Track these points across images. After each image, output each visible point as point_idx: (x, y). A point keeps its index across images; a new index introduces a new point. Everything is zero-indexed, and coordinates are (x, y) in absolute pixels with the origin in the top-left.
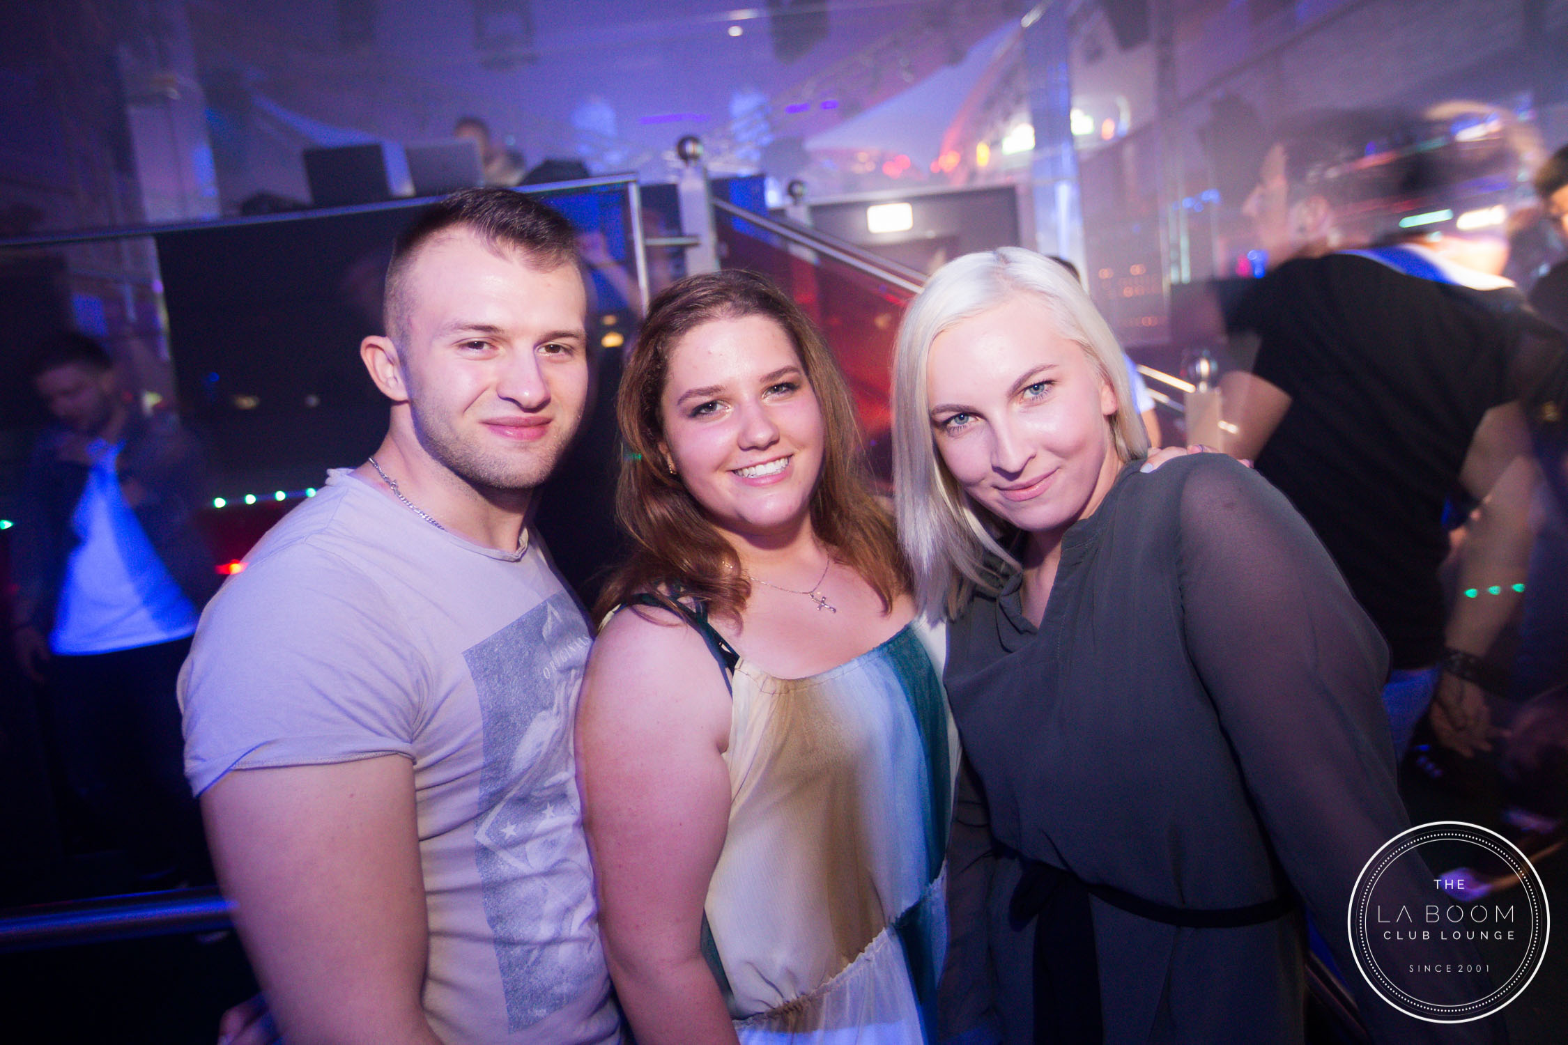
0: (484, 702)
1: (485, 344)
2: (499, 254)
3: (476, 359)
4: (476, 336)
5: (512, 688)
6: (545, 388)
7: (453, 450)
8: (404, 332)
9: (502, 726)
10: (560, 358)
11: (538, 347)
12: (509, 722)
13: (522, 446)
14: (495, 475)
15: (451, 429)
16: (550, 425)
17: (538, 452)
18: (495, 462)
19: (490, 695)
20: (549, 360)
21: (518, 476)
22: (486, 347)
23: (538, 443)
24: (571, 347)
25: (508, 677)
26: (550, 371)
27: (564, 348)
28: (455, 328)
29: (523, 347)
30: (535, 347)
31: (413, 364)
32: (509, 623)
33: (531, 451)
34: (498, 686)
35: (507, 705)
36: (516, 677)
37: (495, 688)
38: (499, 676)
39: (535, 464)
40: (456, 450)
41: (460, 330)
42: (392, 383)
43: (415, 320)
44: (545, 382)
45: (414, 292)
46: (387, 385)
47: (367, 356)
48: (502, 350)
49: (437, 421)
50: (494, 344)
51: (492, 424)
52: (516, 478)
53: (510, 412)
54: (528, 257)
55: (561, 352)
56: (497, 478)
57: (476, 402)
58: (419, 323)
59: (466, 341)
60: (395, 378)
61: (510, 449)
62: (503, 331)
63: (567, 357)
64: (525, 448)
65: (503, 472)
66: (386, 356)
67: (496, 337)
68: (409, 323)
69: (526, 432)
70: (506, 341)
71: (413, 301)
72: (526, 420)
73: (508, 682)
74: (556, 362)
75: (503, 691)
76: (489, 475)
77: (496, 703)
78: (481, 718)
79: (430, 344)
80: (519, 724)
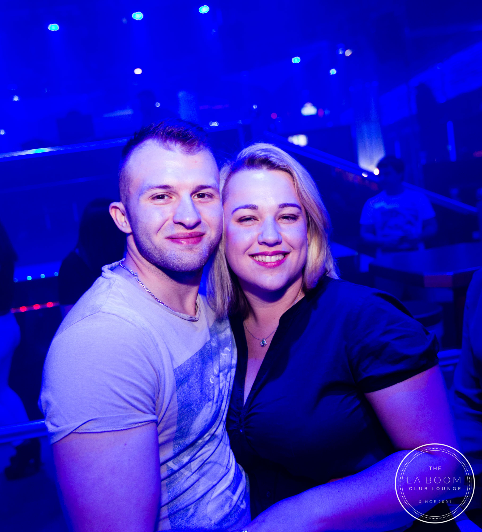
0: (179, 398)
1: (165, 196)
2: (169, 149)
3: (161, 204)
4: (160, 192)
5: (194, 390)
6: (198, 215)
7: (155, 254)
8: (127, 197)
9: (187, 410)
10: (206, 200)
11: (194, 195)
12: (191, 408)
13: (189, 248)
14: (176, 264)
15: (152, 243)
16: (204, 236)
17: (198, 251)
18: (175, 258)
19: (182, 394)
20: (200, 202)
21: (188, 264)
22: (166, 198)
23: (198, 245)
24: (212, 194)
25: (192, 384)
26: (200, 207)
27: (207, 194)
28: (149, 189)
29: (185, 195)
30: (192, 194)
31: (132, 211)
32: (195, 352)
33: (194, 250)
34: (187, 389)
35: (191, 399)
36: (196, 384)
37: (186, 390)
38: (188, 383)
39: (196, 257)
40: (156, 255)
41: (152, 190)
42: (124, 224)
43: (131, 190)
44: (198, 213)
45: (129, 174)
46: (122, 226)
47: (113, 213)
48: (174, 198)
49: (145, 239)
50: (170, 195)
51: (173, 239)
52: (187, 265)
53: (181, 231)
54: (183, 148)
55: (206, 197)
56: (177, 266)
57: (163, 228)
58: (133, 190)
59: (155, 195)
60: (126, 222)
61: (183, 250)
62: (173, 187)
63: (209, 199)
64: (191, 249)
65: (180, 263)
66: (121, 211)
67: (170, 191)
68: (129, 191)
69: (191, 240)
70: (176, 193)
71: (129, 180)
72: (190, 234)
73: (192, 387)
74: (204, 203)
75: (190, 392)
76: (173, 265)
77: (185, 398)
78: (177, 406)
79: (138, 200)
80: (196, 410)
